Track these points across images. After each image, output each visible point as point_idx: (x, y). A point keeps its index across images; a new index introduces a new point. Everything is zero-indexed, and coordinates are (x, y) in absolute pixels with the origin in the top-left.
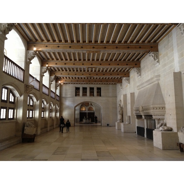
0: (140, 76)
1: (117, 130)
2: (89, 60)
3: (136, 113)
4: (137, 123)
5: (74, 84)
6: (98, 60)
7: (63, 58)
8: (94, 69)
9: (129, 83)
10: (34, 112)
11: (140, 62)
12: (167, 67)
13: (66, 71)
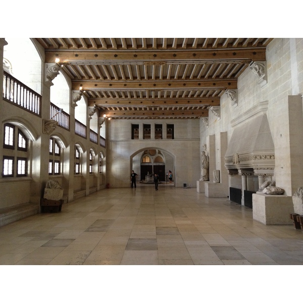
0: (236, 104)
1: (199, 194)
2: (149, 78)
3: (229, 166)
4: (230, 182)
5: (130, 118)
6: (164, 77)
7: (107, 75)
8: (159, 94)
9: (219, 116)
10: (61, 164)
11: (237, 80)
12: (280, 86)
13: (114, 96)
